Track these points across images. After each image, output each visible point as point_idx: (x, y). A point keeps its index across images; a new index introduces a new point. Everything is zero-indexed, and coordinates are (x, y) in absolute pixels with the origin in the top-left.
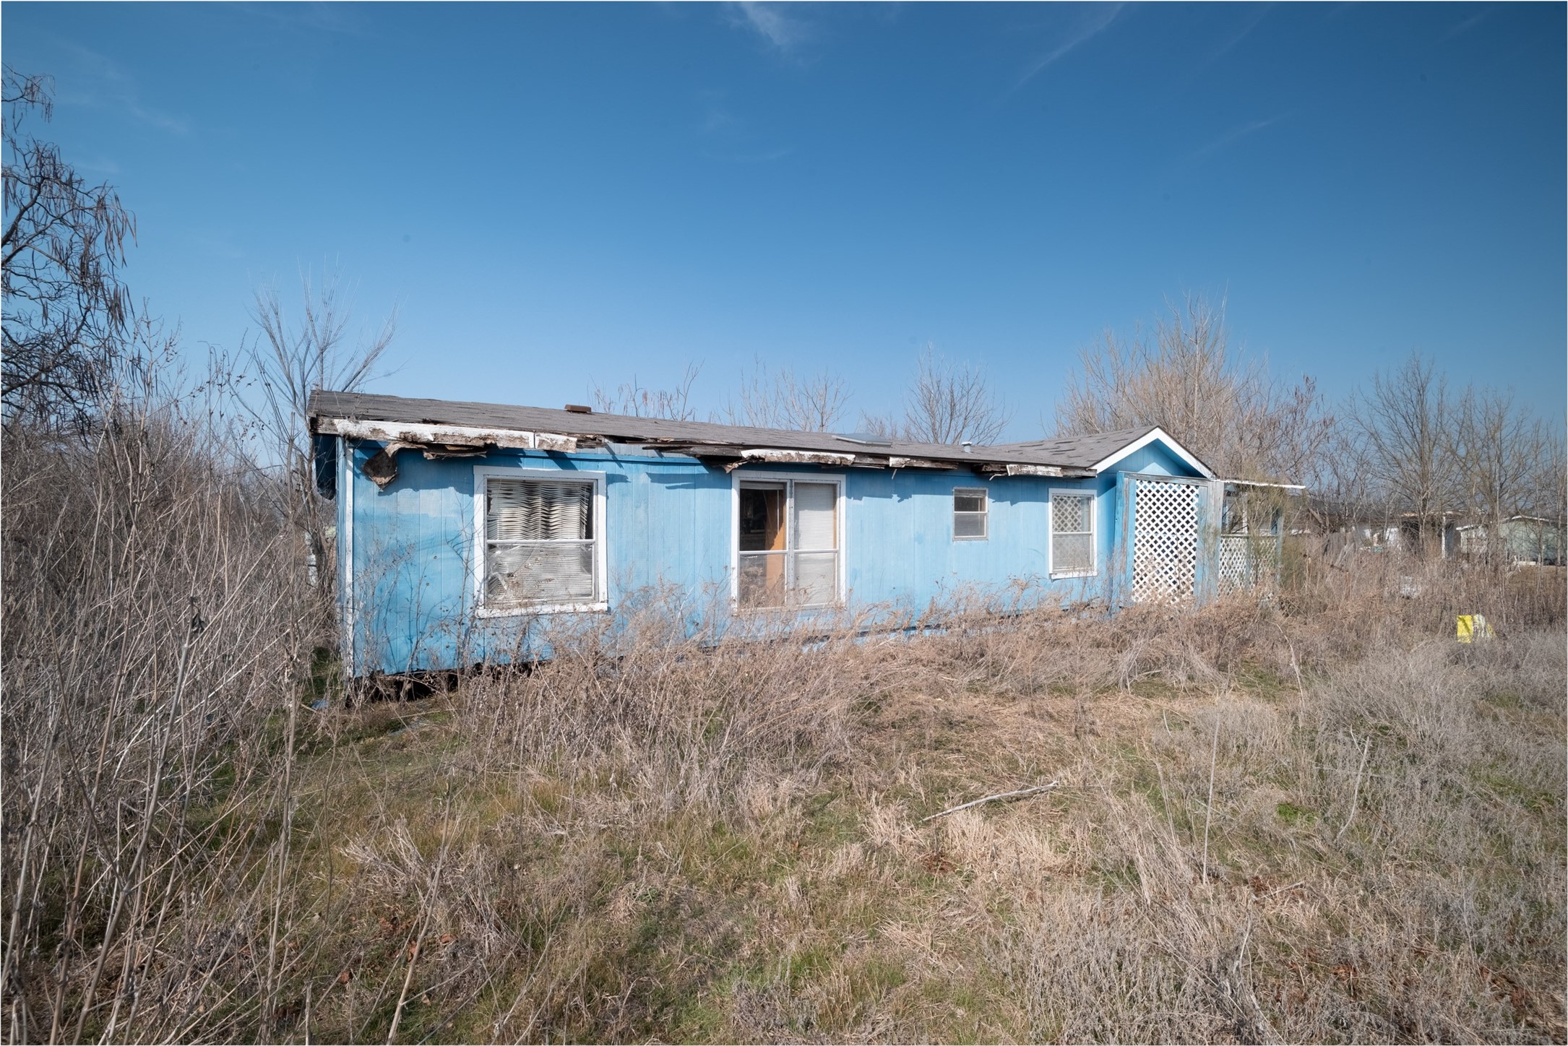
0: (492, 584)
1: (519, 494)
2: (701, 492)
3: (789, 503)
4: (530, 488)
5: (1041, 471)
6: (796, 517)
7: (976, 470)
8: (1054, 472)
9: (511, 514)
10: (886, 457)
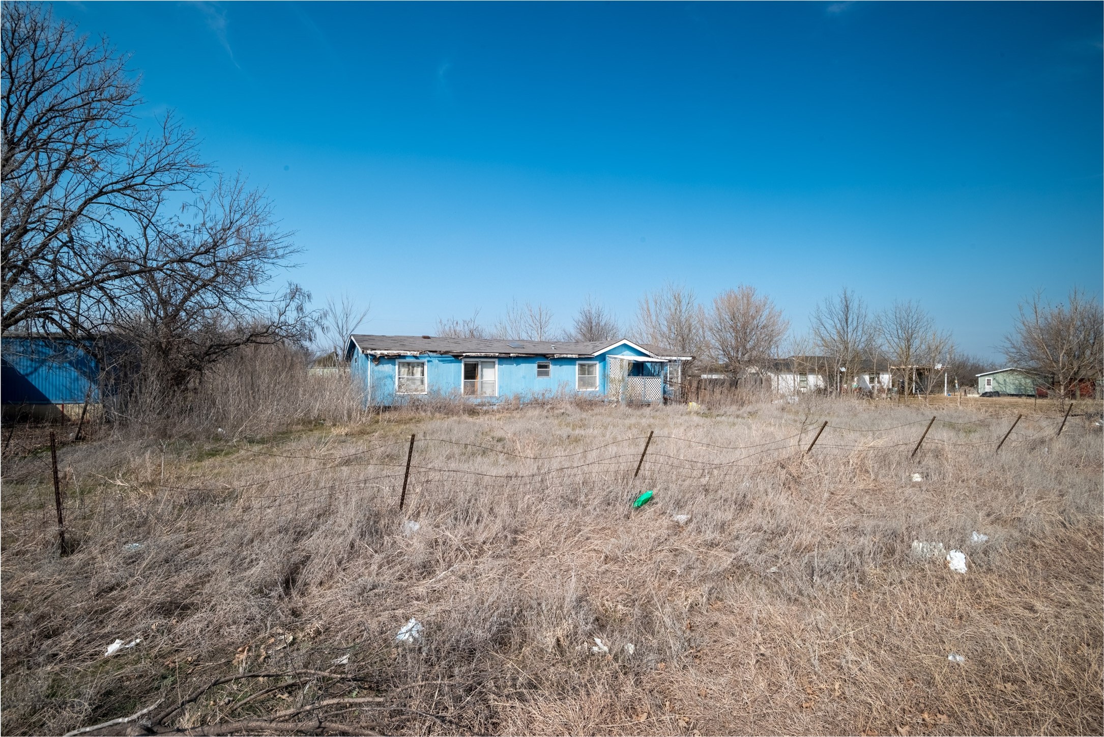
0: (399, 387)
1: (406, 365)
2: (453, 364)
3: (480, 367)
4: (409, 364)
5: (569, 356)
6: (482, 371)
7: (544, 356)
8: (577, 356)
9: (404, 370)
10: (509, 353)
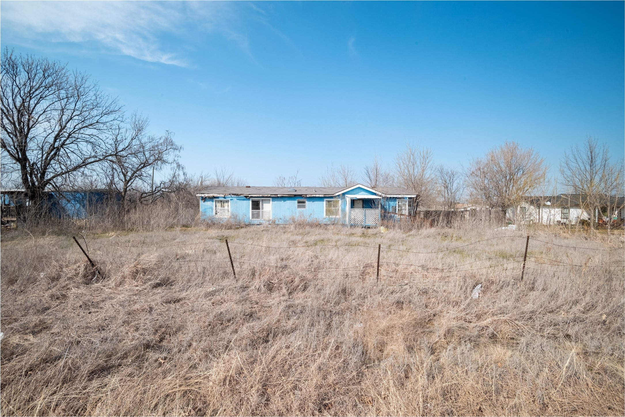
0: (216, 214)
1: (220, 202)
2: (245, 201)
4: (221, 201)
5: (317, 196)
6: (262, 205)
7: (301, 196)
9: (219, 205)
10: (277, 195)
